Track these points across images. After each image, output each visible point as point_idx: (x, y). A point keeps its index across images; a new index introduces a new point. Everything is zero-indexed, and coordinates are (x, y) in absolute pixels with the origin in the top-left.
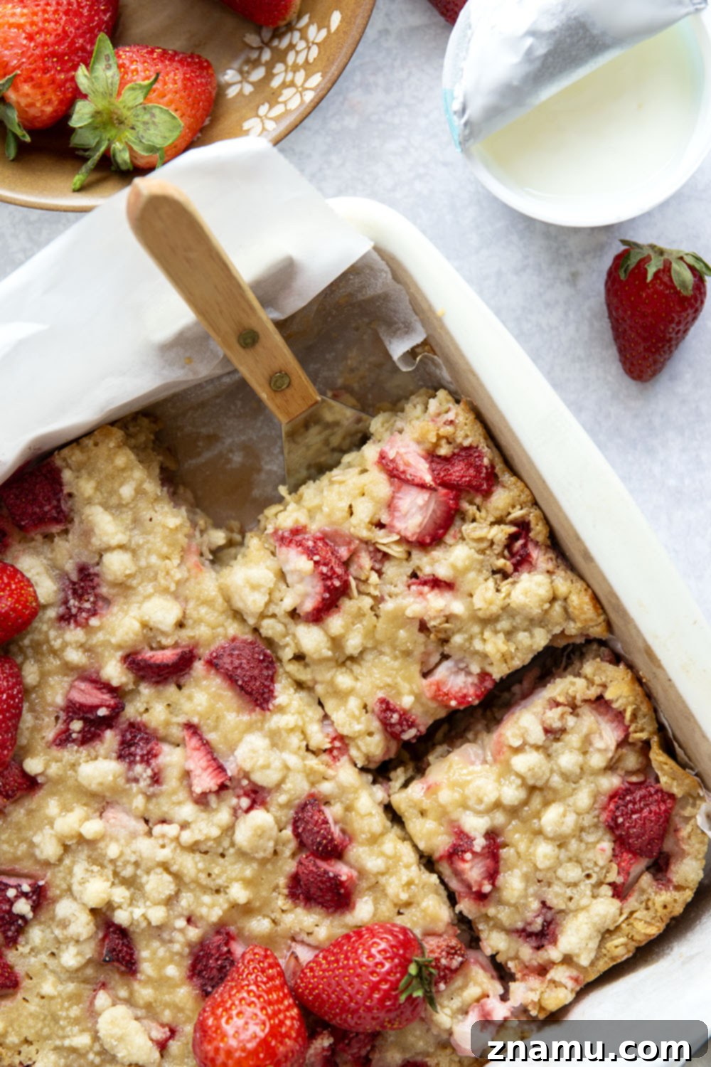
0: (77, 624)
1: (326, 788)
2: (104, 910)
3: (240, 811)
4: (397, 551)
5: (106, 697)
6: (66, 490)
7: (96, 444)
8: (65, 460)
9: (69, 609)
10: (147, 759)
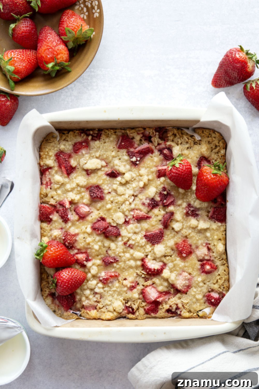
0: (186, 207)
1: (120, 239)
2: (123, 176)
3: (126, 217)
5: (167, 204)
6: (217, 222)
7: (223, 234)
8: (223, 226)
9: (191, 207)
10: (149, 205)
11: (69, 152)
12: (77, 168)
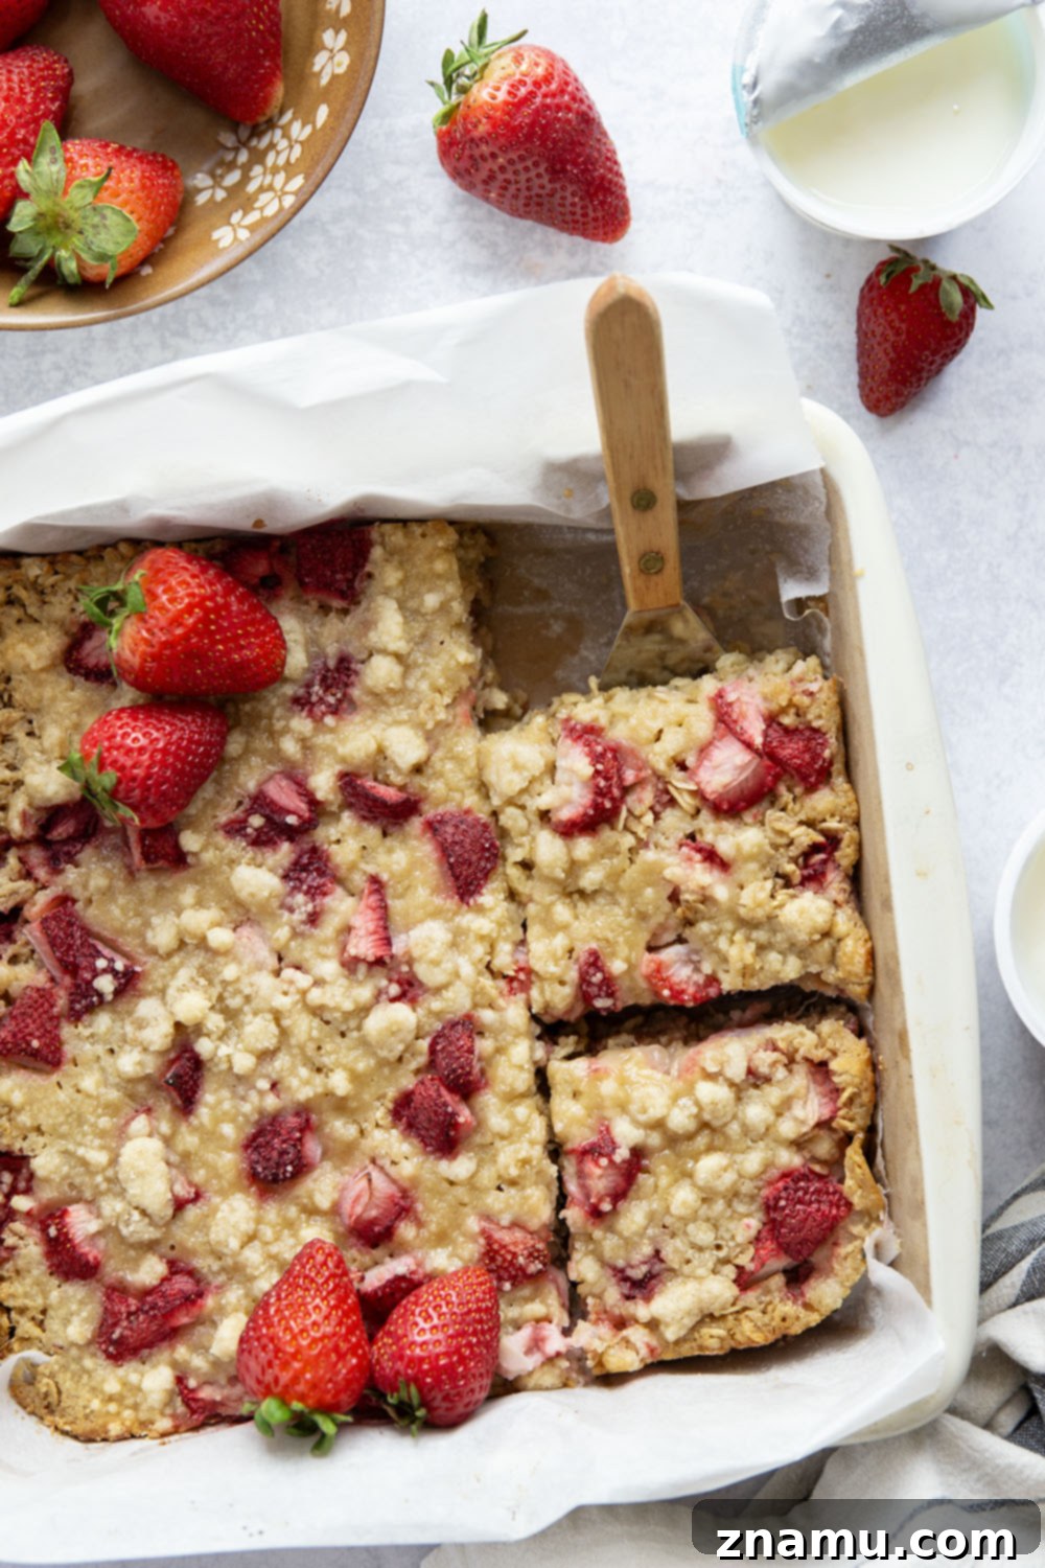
0: (311, 714)
1: (487, 1016)
2: (190, 1030)
3: (384, 997)
4: (686, 801)
5: (303, 806)
6: (368, 568)
7: (424, 535)
8: (382, 535)
9: (309, 694)
10: (314, 893)
11: (99, 1295)
12: (172, 1254)
